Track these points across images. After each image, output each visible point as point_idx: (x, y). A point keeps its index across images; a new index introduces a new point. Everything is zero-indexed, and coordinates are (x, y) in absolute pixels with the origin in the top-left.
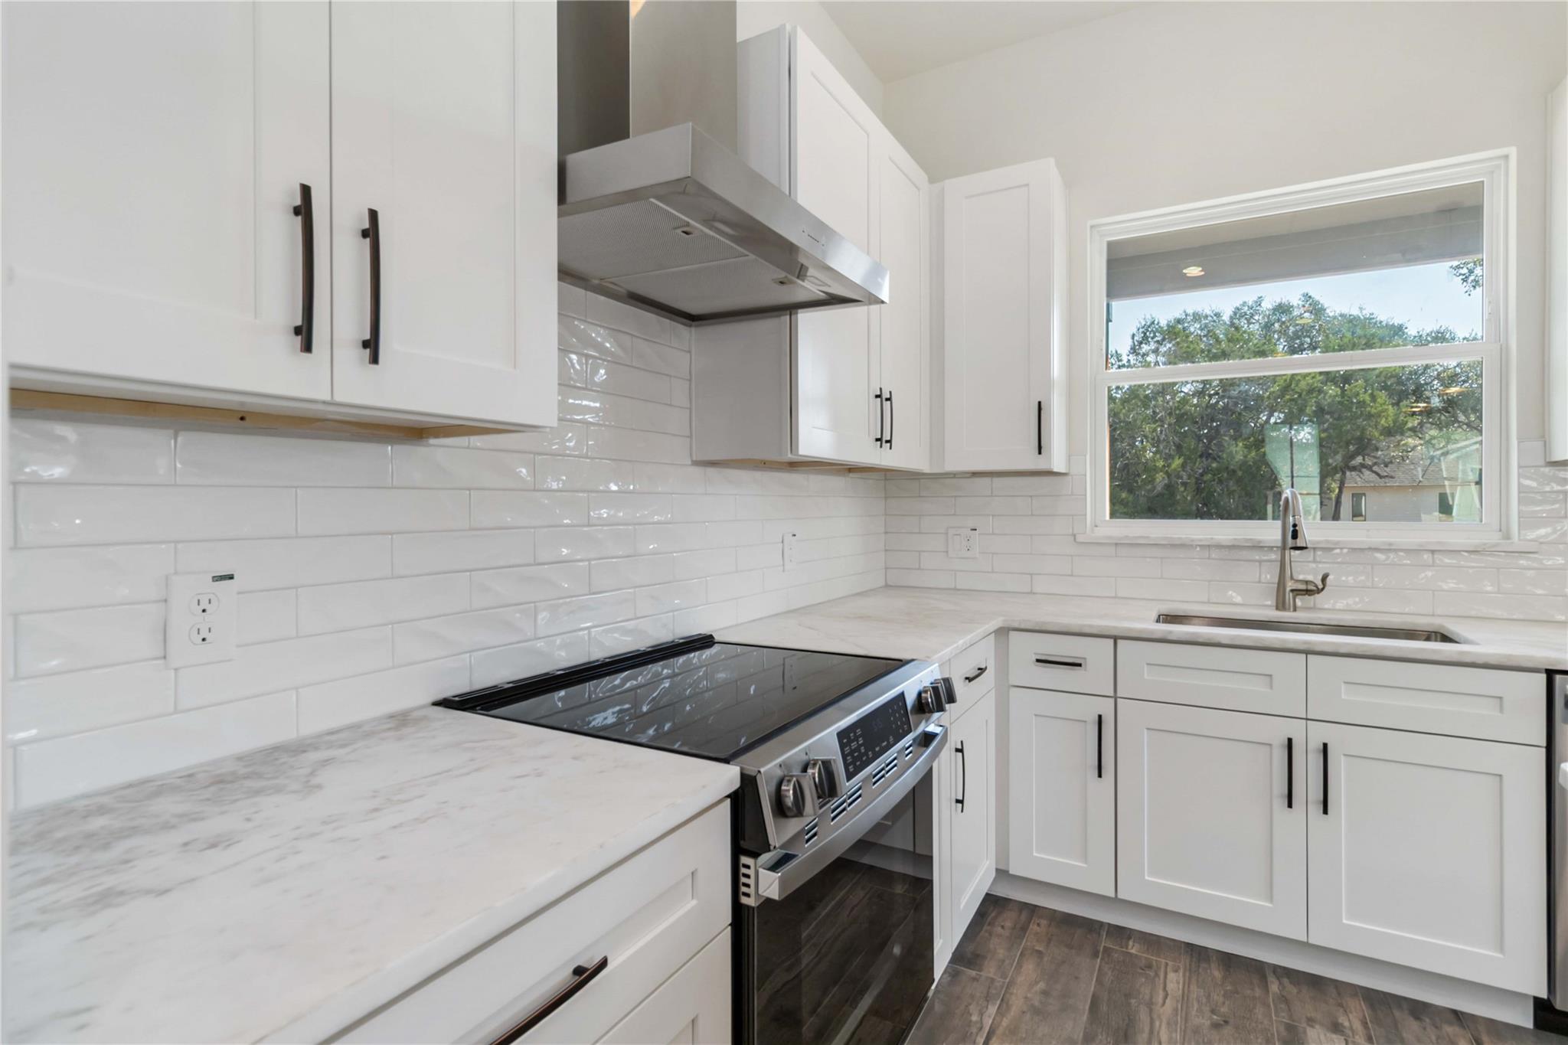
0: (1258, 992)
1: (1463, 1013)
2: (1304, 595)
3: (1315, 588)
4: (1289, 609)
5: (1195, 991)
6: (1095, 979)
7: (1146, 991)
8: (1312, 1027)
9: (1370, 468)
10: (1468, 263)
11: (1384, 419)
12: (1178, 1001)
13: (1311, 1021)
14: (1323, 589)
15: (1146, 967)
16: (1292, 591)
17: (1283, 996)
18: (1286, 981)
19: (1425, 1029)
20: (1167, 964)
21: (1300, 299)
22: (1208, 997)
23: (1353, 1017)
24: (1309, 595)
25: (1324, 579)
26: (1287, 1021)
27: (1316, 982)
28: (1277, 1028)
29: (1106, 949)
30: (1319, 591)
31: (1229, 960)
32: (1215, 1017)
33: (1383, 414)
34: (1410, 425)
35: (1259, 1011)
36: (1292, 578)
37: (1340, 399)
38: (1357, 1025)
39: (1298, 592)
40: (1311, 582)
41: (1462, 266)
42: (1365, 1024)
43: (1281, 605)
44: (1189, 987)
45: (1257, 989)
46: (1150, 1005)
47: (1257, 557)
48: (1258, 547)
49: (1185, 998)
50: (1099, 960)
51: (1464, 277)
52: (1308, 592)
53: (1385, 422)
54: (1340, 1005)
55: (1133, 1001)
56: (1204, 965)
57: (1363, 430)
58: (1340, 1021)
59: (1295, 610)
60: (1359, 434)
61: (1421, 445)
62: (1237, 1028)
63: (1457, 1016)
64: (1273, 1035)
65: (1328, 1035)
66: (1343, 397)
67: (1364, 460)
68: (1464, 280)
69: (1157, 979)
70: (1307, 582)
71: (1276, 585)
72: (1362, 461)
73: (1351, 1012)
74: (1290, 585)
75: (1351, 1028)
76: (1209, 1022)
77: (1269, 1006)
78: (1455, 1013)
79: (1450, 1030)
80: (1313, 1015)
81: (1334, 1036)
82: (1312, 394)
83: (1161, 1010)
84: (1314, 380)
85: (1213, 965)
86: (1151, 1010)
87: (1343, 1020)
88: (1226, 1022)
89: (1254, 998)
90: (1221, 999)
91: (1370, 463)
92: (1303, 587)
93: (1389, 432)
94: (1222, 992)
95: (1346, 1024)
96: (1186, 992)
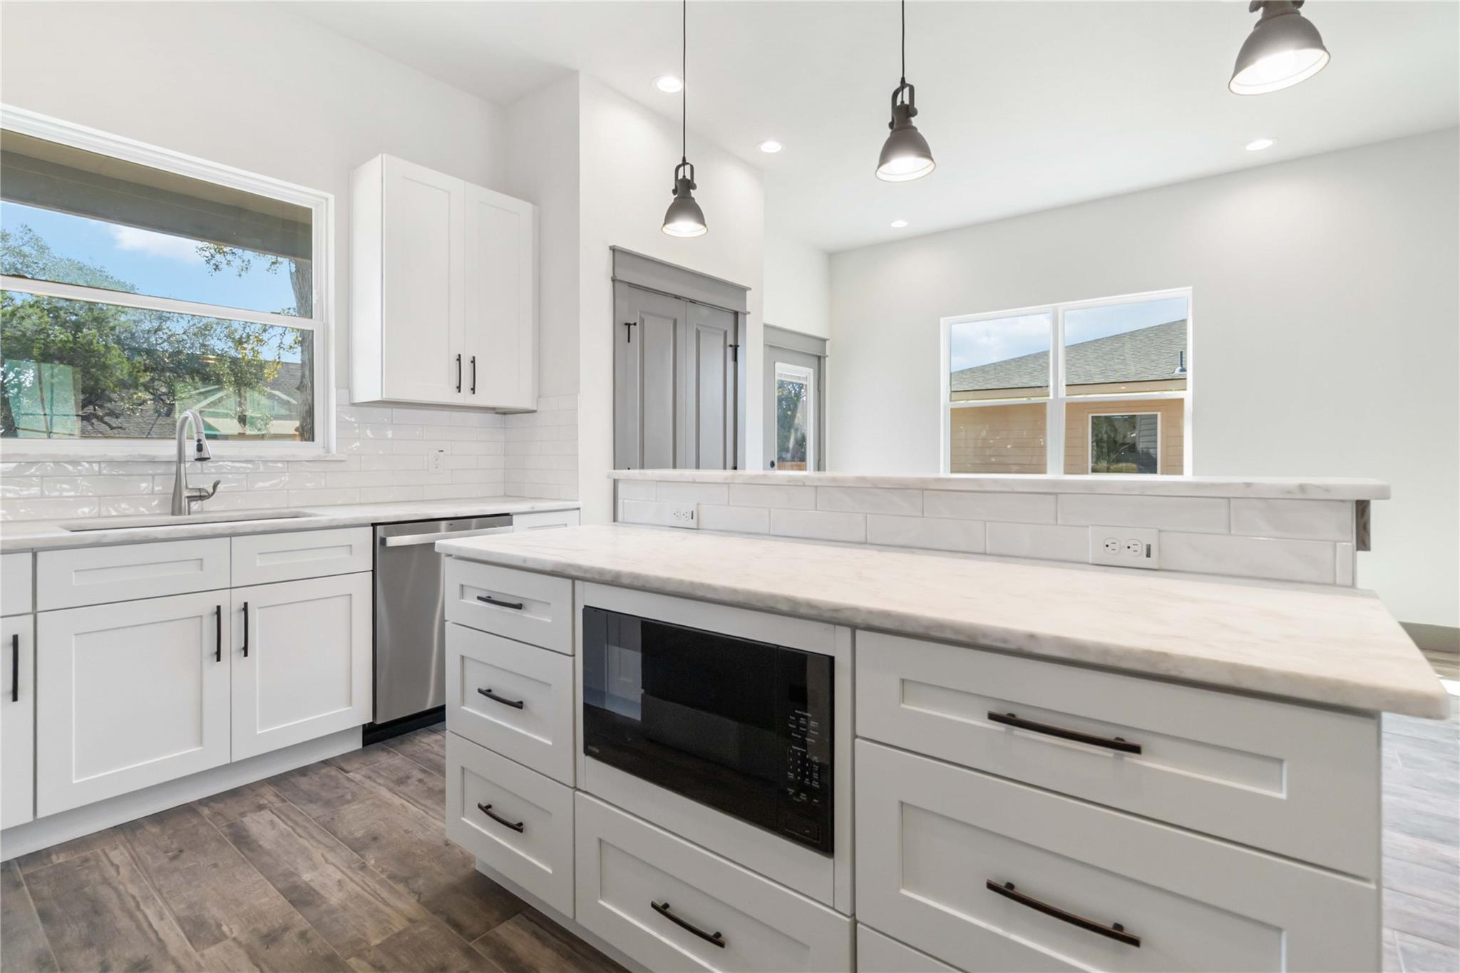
0: (195, 821)
1: (326, 760)
2: (197, 500)
3: (206, 494)
4: (185, 513)
5: (141, 850)
6: (31, 901)
7: (96, 876)
8: (245, 816)
9: (100, 419)
10: (210, 249)
11: (119, 371)
12: (131, 865)
13: (243, 814)
14: (213, 494)
15: (83, 862)
16: (188, 497)
17: (215, 813)
18: (212, 804)
19: (311, 778)
20: (104, 851)
21: (17, 229)
22: (157, 846)
23: (269, 796)
24: (202, 500)
25: (215, 487)
26: (225, 824)
27: (234, 793)
28: (221, 831)
29: (27, 877)
30: (210, 496)
31: (159, 818)
32: (170, 854)
33: (118, 366)
34: (142, 380)
35: (202, 830)
36: (187, 487)
37: (72, 345)
38: (273, 799)
39: (192, 499)
40: (203, 489)
41: (205, 249)
42: (277, 796)
43: (176, 510)
44: (134, 851)
45: (193, 820)
46: (106, 882)
47: (150, 472)
48: (153, 461)
49: (136, 860)
50: (25, 888)
51: (207, 259)
52: (201, 498)
53: (121, 374)
54: (257, 795)
55: (87, 889)
56: (138, 832)
57: (97, 381)
58: (261, 802)
59: (189, 514)
60: (92, 383)
61: (151, 400)
62: (191, 849)
63: (326, 763)
64: (221, 836)
65: (258, 814)
66: (75, 344)
67: (95, 410)
68: (208, 262)
69: (100, 863)
70: (200, 490)
71: (171, 496)
72: (92, 411)
73: (265, 795)
74: (186, 493)
75: (270, 802)
76: (167, 859)
77: (208, 824)
78: (323, 762)
79: (324, 771)
80: (242, 810)
81: (262, 812)
82: (39, 335)
83: (119, 878)
84: (42, 320)
85: (148, 828)
86: (109, 884)
87: (263, 801)
88: (181, 851)
89: (194, 826)
90: (169, 842)
91: (101, 414)
92: (197, 494)
93: (123, 385)
94: (166, 837)
95: (266, 802)
96: (135, 856)
